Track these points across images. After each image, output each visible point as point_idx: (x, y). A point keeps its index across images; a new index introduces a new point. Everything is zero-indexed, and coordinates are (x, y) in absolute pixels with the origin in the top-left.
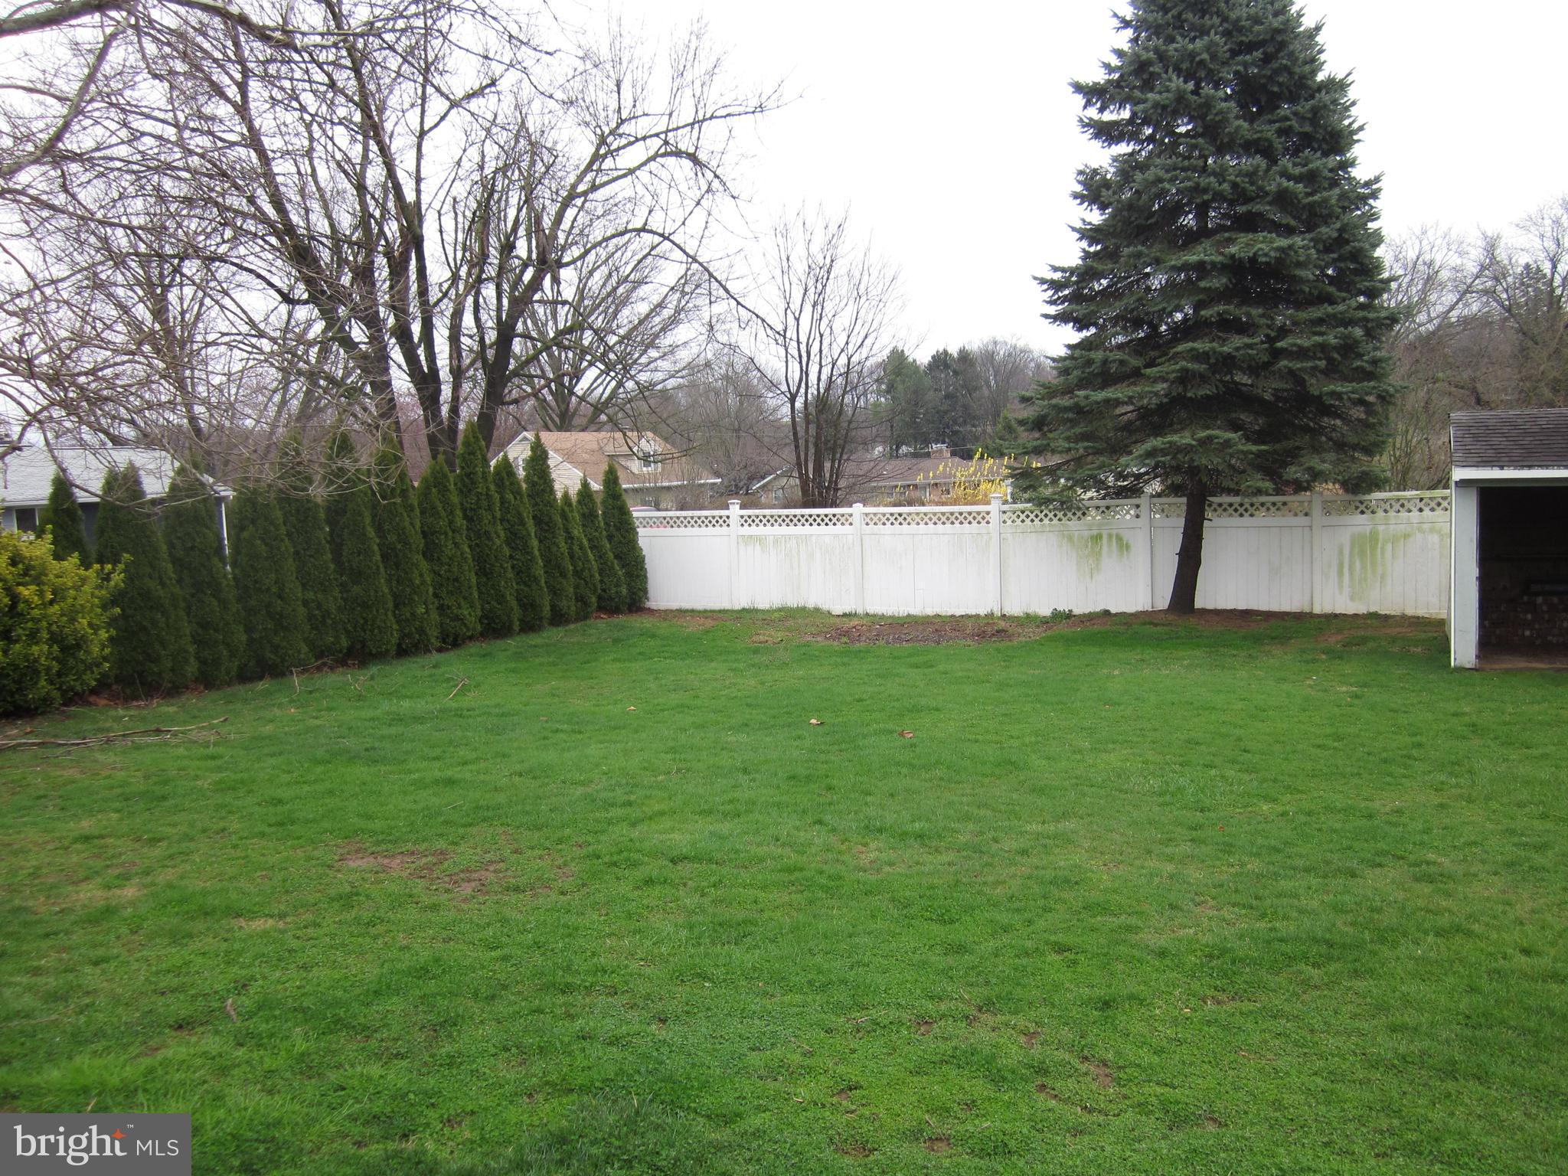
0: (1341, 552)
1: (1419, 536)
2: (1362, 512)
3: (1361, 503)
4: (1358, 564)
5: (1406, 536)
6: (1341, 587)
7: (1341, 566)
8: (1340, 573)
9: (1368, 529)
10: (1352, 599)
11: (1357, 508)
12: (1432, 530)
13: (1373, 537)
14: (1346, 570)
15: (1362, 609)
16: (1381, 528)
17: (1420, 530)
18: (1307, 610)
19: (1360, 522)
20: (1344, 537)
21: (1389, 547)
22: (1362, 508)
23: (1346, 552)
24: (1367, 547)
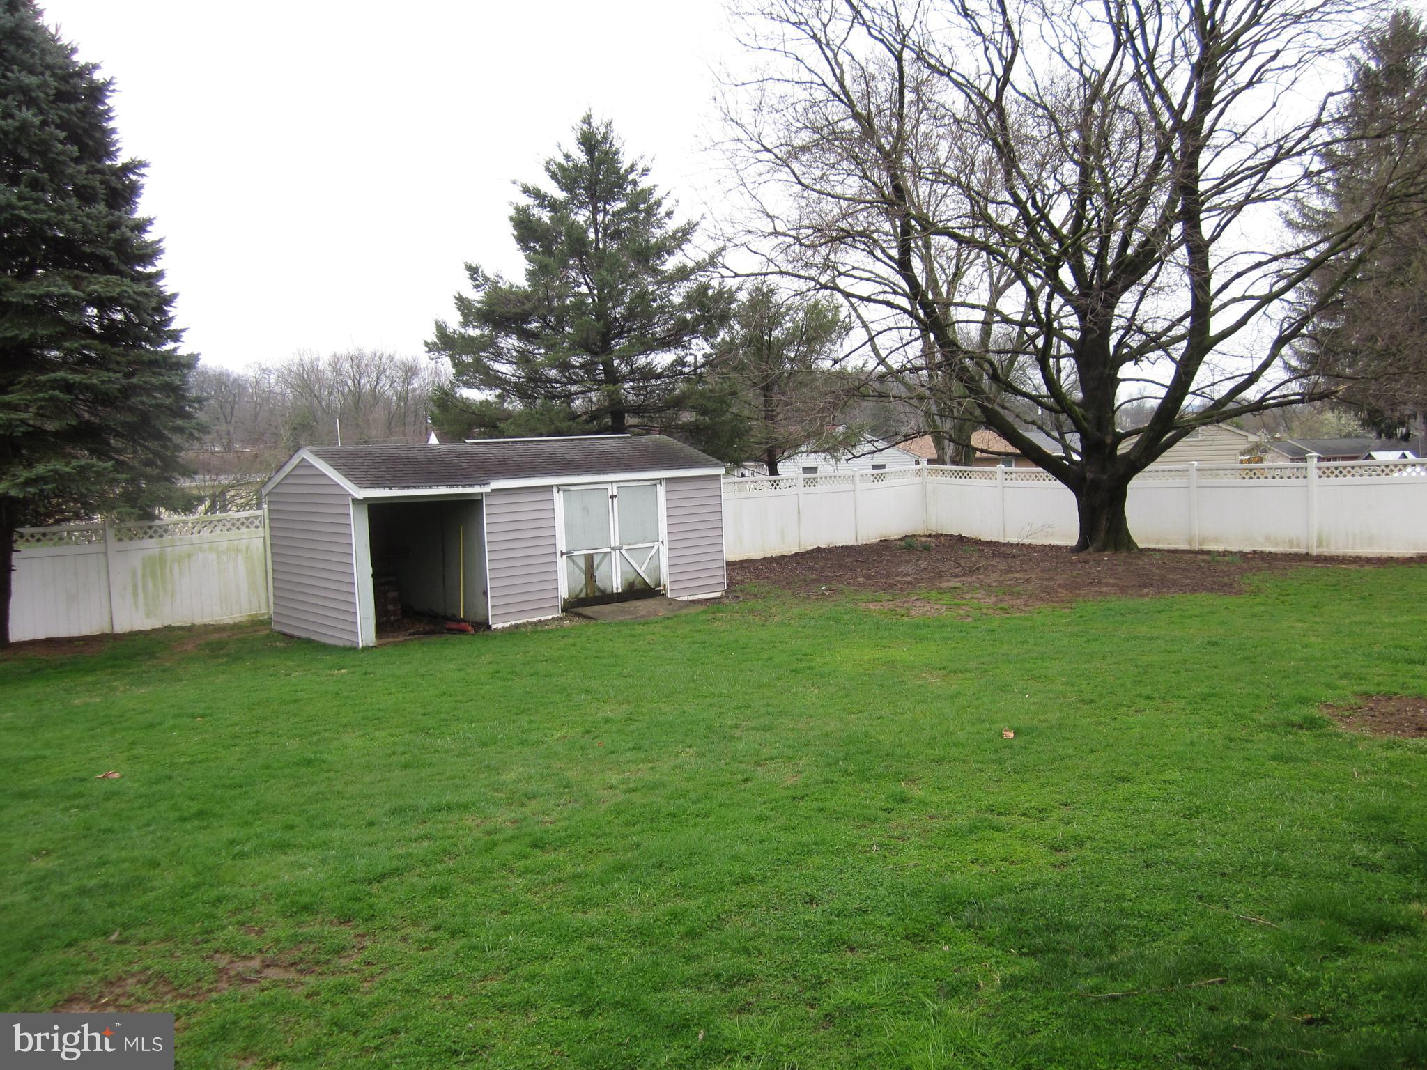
0: (134, 575)
1: (200, 554)
2: (151, 537)
3: (150, 527)
4: (150, 585)
5: (189, 556)
6: (137, 607)
7: (135, 587)
8: (135, 594)
9: (156, 551)
10: (148, 616)
11: (146, 533)
12: (211, 549)
13: (162, 559)
14: (140, 591)
15: (157, 624)
16: (169, 549)
17: (200, 549)
18: (107, 631)
19: (150, 546)
20: (136, 560)
21: (176, 566)
22: (151, 532)
23: (140, 572)
24: (157, 568)
